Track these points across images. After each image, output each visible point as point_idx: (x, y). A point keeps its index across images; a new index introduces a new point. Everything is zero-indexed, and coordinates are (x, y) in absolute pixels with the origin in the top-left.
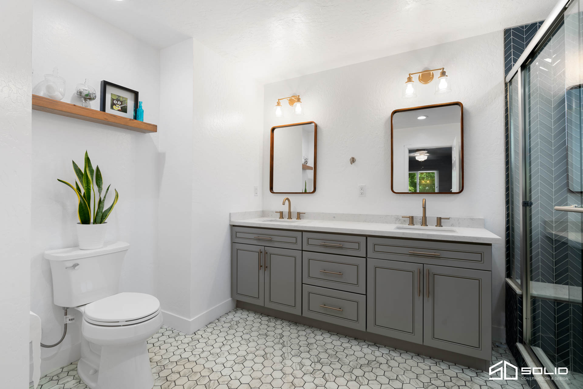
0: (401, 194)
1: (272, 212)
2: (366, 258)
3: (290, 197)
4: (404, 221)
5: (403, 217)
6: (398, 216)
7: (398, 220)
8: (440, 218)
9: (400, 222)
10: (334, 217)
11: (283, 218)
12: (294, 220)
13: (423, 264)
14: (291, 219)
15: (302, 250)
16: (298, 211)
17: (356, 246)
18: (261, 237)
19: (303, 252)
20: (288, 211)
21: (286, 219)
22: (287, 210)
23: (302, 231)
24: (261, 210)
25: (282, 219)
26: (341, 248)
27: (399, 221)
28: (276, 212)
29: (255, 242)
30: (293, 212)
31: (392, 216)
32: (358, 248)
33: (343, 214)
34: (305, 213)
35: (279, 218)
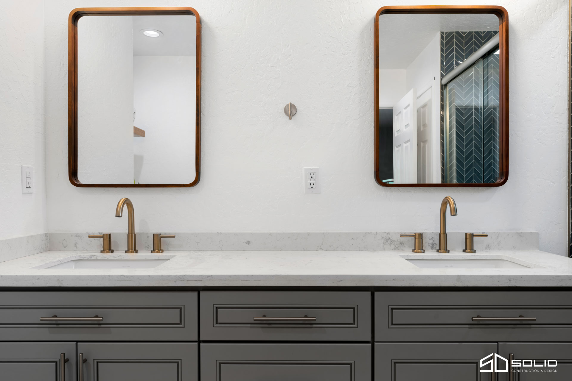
0: (400, 188)
1: (78, 236)
2: (373, 342)
3: (134, 196)
4: (401, 243)
5: (401, 236)
6: (389, 233)
7: (389, 242)
8: (472, 235)
9: (393, 246)
10: (248, 243)
11: (112, 251)
12: (144, 254)
13: (497, 342)
14: (137, 252)
15: (199, 342)
16: (156, 232)
17: (347, 316)
18: (64, 316)
19: (201, 344)
20: (127, 232)
21: (120, 254)
22: (125, 230)
23: (198, 290)
24: (42, 232)
25: (110, 254)
26: (310, 324)
27: (390, 244)
28: (89, 237)
29: (44, 333)
30: (139, 234)
31: (377, 234)
32: (352, 322)
33: (270, 234)
34: (174, 237)
35: (102, 252)
